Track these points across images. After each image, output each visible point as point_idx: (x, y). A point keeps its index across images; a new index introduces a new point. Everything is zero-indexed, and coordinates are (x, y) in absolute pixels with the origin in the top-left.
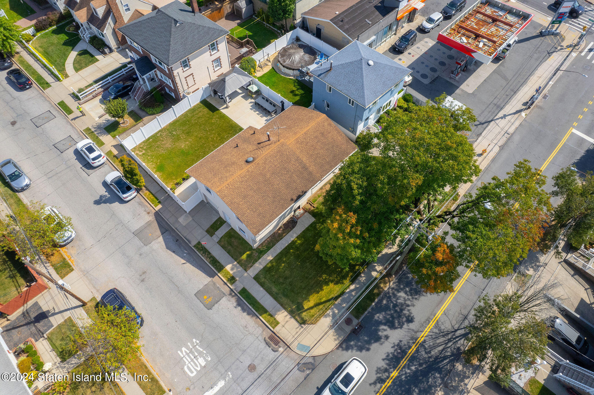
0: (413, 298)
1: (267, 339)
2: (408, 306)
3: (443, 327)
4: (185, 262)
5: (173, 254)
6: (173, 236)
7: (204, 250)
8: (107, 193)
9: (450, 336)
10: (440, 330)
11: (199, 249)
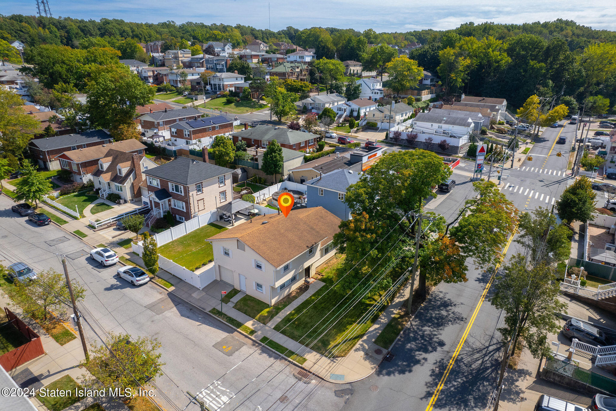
0: (438, 329)
1: (296, 374)
2: (436, 335)
3: (474, 346)
4: (200, 324)
5: (187, 319)
6: (186, 307)
7: (220, 313)
8: (118, 283)
9: (484, 352)
10: (472, 348)
11: (214, 313)
